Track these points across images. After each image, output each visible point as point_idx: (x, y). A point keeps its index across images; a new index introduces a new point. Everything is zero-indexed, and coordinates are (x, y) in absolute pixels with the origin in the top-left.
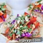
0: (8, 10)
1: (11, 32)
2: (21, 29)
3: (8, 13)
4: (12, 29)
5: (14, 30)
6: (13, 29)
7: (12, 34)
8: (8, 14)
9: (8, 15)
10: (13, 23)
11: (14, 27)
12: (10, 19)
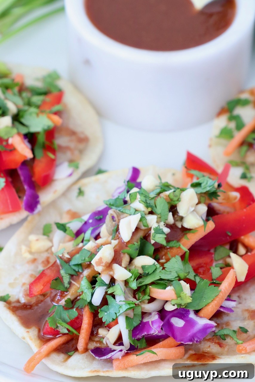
0: (72, 126)
1: (69, 296)
2: (139, 277)
3: (67, 148)
4: (75, 276)
5: (93, 281)
6: (86, 273)
7: (74, 313)
8: (69, 155)
9: (71, 161)
10: (88, 234)
11: (89, 265)
12: (81, 192)
